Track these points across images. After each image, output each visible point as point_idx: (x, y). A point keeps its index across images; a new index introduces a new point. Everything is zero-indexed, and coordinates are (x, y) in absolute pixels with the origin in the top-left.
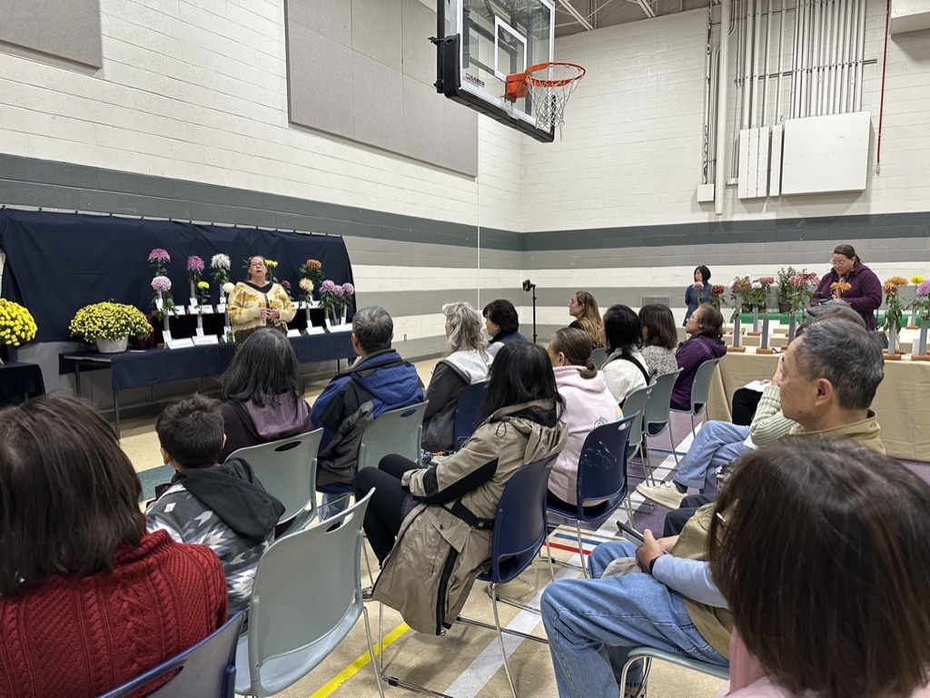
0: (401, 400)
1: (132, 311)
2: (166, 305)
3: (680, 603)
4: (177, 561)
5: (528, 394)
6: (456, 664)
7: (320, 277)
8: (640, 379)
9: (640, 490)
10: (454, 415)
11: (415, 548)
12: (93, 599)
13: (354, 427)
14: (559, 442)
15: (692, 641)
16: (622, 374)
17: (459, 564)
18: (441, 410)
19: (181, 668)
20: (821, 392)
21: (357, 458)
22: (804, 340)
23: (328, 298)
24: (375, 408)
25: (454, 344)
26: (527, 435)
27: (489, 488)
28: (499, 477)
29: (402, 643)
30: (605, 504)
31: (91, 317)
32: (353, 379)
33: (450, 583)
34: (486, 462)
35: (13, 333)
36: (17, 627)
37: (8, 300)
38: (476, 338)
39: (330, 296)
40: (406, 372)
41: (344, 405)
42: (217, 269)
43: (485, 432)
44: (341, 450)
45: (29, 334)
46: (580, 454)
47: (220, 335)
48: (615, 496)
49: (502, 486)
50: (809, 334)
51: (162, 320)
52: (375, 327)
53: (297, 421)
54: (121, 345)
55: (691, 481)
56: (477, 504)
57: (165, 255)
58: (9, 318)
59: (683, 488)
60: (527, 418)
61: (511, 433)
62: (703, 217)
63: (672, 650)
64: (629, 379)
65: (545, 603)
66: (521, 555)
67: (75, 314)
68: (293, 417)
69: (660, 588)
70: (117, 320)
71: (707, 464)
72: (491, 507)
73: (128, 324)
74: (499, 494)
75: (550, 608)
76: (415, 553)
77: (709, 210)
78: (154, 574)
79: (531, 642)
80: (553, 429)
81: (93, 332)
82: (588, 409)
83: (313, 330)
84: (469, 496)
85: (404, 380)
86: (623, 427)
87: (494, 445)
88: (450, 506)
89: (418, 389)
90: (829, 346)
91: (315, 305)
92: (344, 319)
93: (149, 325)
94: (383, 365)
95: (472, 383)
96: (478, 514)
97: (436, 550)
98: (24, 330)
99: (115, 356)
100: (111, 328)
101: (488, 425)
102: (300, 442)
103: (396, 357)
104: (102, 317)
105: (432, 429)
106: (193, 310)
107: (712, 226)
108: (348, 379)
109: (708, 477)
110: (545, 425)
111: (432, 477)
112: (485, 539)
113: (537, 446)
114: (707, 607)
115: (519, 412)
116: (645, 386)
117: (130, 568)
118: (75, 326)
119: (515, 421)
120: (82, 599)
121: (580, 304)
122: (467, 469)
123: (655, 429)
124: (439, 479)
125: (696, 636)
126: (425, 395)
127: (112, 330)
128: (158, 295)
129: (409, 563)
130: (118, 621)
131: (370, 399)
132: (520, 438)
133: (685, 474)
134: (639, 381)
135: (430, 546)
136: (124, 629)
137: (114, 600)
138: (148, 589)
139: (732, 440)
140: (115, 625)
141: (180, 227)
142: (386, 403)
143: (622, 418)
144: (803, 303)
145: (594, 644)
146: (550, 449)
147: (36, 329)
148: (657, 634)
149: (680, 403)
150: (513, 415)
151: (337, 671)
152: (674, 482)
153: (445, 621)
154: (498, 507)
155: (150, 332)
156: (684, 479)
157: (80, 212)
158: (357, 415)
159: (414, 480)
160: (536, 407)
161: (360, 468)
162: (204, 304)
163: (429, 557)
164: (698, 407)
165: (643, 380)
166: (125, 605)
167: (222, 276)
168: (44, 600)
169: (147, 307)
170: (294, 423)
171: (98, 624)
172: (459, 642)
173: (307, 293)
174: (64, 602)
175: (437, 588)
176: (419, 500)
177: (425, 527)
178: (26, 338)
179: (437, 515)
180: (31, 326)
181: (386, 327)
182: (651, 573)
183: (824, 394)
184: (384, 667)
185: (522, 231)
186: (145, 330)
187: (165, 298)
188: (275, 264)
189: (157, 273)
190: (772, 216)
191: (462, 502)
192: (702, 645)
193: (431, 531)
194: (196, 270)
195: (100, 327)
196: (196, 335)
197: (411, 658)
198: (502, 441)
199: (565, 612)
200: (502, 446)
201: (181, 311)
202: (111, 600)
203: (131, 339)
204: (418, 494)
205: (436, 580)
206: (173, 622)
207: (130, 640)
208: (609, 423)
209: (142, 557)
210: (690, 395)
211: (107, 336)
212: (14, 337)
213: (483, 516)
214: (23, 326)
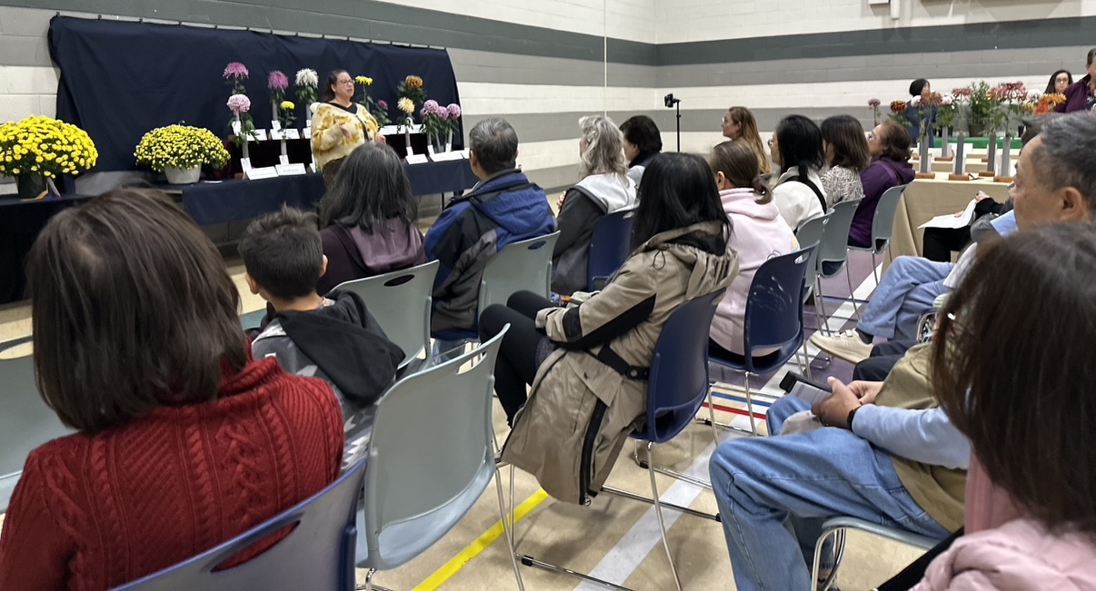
0: (529, 229)
1: (207, 136)
2: (245, 129)
3: (887, 460)
4: (291, 393)
5: (688, 216)
6: (601, 541)
7: (421, 96)
8: (816, 206)
9: (815, 341)
10: (588, 251)
11: (554, 400)
12: (197, 435)
13: (474, 261)
14: (729, 274)
15: (902, 507)
16: (795, 198)
17: (608, 420)
18: (572, 245)
19: (298, 523)
20: (1068, 204)
21: (477, 297)
22: (1044, 141)
23: (431, 122)
24: (498, 238)
25: (589, 163)
26: (690, 265)
27: (643, 329)
28: (656, 317)
29: (534, 517)
30: (777, 354)
31: (159, 142)
32: (472, 204)
33: (596, 443)
34: (640, 300)
35: (70, 159)
36: (107, 467)
37: (65, 122)
38: (615, 158)
39: (433, 119)
40: (532, 197)
41: (463, 235)
42: (302, 87)
43: (637, 263)
44: (458, 289)
45: (89, 161)
46: (747, 295)
47: (307, 163)
48: (789, 344)
49: (659, 326)
50: (1049, 132)
51: (241, 146)
52: (497, 142)
53: (410, 249)
54: (193, 174)
55: (879, 329)
56: (629, 348)
57: (242, 70)
58: (65, 142)
59: (867, 337)
60: (690, 245)
61: (670, 264)
62: (876, 23)
63: (878, 519)
64: (803, 205)
65: (716, 466)
66: (679, 411)
67: (141, 139)
68: (405, 246)
69: (862, 443)
70: (189, 145)
71: (898, 307)
72: (646, 353)
73: (201, 150)
74: (655, 336)
75: (722, 472)
76: (553, 406)
77: (883, 14)
78: (265, 408)
79: (690, 517)
80: (721, 259)
81: (161, 159)
82: (759, 241)
83: (413, 159)
84: (618, 338)
85: (533, 206)
86: (799, 260)
87: (650, 279)
88: (596, 351)
89: (549, 217)
90: (1076, 146)
91: (416, 129)
92: (449, 146)
93: (226, 152)
94: (507, 188)
95: (610, 211)
96: (630, 361)
97: (578, 403)
98: (83, 157)
99: (186, 187)
100: (183, 154)
101: (641, 255)
102: (412, 277)
103: (522, 178)
104: (171, 142)
105: (563, 268)
106: (276, 134)
107: (886, 33)
108: (466, 204)
109: (899, 323)
110: (712, 253)
111: (574, 319)
112: (638, 390)
113: (703, 278)
114: (921, 466)
115: (680, 238)
116: (822, 214)
117: (238, 398)
118: (140, 152)
119: (676, 249)
120: (183, 435)
121: (736, 122)
122: (618, 308)
123: (829, 269)
124: (583, 321)
125: (908, 502)
126: (556, 224)
127: (183, 157)
128: (235, 117)
129: (547, 418)
130: (227, 462)
131: (492, 228)
132: (681, 269)
133: (870, 320)
134: (816, 210)
135: (572, 399)
136: (234, 472)
137: (220, 437)
138: (259, 426)
139: (927, 278)
140: (223, 467)
141: (259, 37)
142: (512, 233)
143: (799, 250)
144: (1007, 119)
145: (777, 514)
146: (718, 282)
147: (97, 155)
148: (858, 499)
149: (858, 238)
150: (673, 241)
151: (458, 548)
152: (857, 330)
153: (591, 488)
154: (654, 352)
155: (226, 160)
156: (869, 327)
157: (145, 20)
158: (477, 246)
159: (552, 319)
160: (699, 231)
161: (481, 309)
162: (289, 127)
163: (570, 411)
164: (880, 243)
165: (819, 208)
166: (234, 443)
167: (308, 96)
168: (138, 435)
169: (223, 131)
170: (406, 252)
171: (202, 467)
172: (603, 517)
173: (407, 116)
174: (163, 439)
175: (580, 449)
176: (557, 345)
177: (566, 376)
178: (85, 166)
179: (580, 362)
180: (91, 152)
181: (510, 143)
182: (851, 430)
183: (1072, 206)
184: (515, 543)
185: (656, 43)
186: (220, 157)
187: (243, 120)
188: (369, 80)
189: (234, 92)
190: (959, 20)
191: (612, 347)
192: (917, 513)
193: (573, 381)
194: (279, 88)
195: (169, 154)
196: (279, 163)
197: (546, 535)
198: (660, 273)
199: (741, 475)
200: (660, 280)
201: (261, 135)
202: (217, 437)
203: (204, 167)
204: (557, 339)
205: (579, 440)
206: (288, 467)
207: (240, 485)
208: (783, 254)
209: (249, 387)
210: (870, 228)
211: (178, 164)
212: (71, 164)
213: (636, 364)
214: (82, 152)
